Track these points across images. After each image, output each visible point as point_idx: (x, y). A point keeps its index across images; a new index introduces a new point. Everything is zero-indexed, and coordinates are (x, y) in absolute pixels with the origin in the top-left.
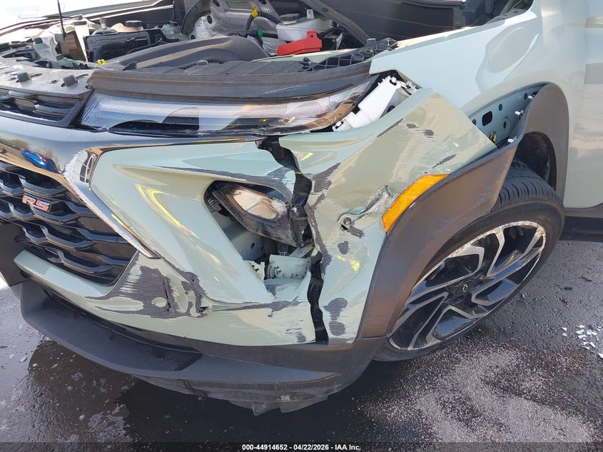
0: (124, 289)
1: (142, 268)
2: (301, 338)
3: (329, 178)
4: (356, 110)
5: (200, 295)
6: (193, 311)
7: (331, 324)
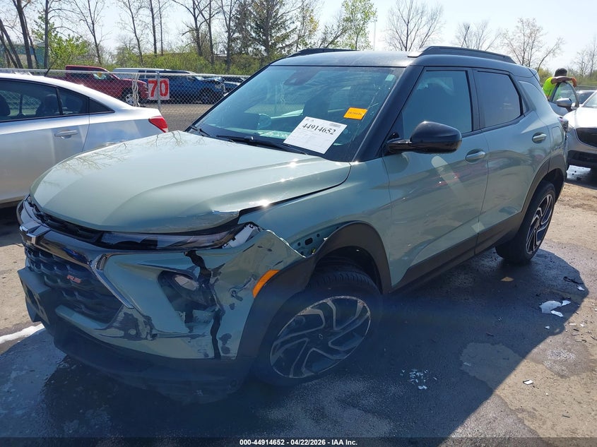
0: (115, 324)
1: (125, 314)
2: (206, 355)
3: (220, 270)
4: (234, 239)
5: (152, 327)
6: (149, 337)
7: (222, 348)
